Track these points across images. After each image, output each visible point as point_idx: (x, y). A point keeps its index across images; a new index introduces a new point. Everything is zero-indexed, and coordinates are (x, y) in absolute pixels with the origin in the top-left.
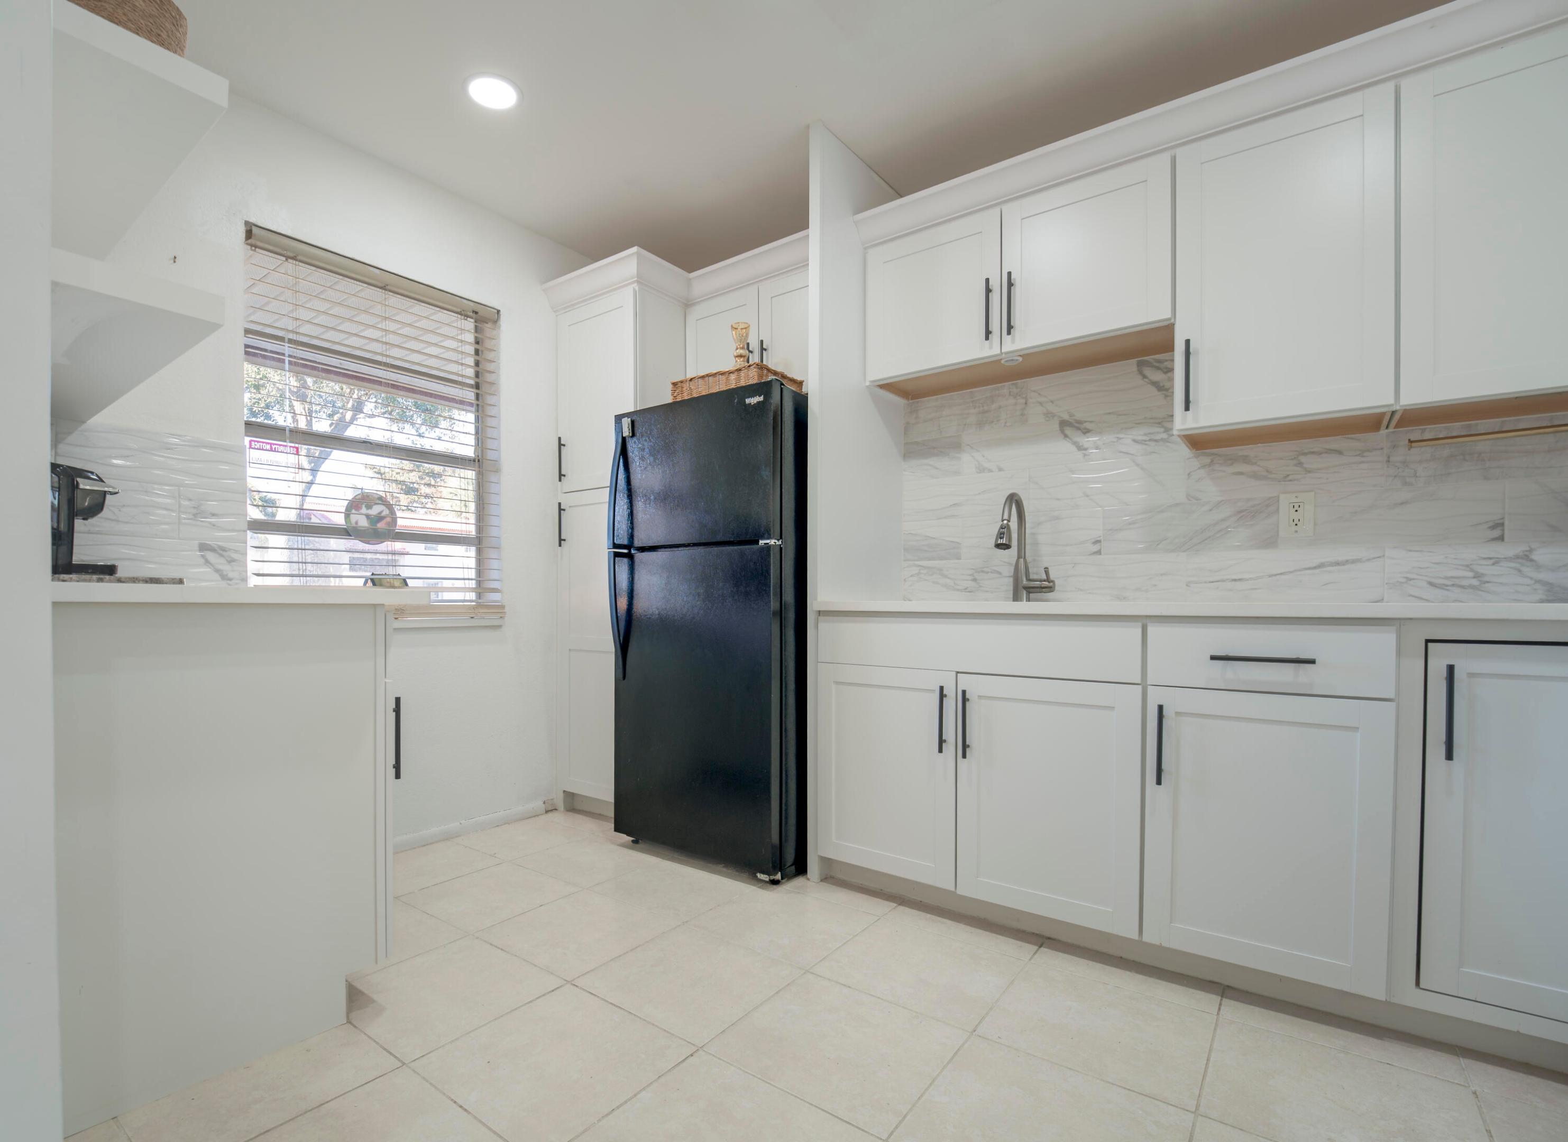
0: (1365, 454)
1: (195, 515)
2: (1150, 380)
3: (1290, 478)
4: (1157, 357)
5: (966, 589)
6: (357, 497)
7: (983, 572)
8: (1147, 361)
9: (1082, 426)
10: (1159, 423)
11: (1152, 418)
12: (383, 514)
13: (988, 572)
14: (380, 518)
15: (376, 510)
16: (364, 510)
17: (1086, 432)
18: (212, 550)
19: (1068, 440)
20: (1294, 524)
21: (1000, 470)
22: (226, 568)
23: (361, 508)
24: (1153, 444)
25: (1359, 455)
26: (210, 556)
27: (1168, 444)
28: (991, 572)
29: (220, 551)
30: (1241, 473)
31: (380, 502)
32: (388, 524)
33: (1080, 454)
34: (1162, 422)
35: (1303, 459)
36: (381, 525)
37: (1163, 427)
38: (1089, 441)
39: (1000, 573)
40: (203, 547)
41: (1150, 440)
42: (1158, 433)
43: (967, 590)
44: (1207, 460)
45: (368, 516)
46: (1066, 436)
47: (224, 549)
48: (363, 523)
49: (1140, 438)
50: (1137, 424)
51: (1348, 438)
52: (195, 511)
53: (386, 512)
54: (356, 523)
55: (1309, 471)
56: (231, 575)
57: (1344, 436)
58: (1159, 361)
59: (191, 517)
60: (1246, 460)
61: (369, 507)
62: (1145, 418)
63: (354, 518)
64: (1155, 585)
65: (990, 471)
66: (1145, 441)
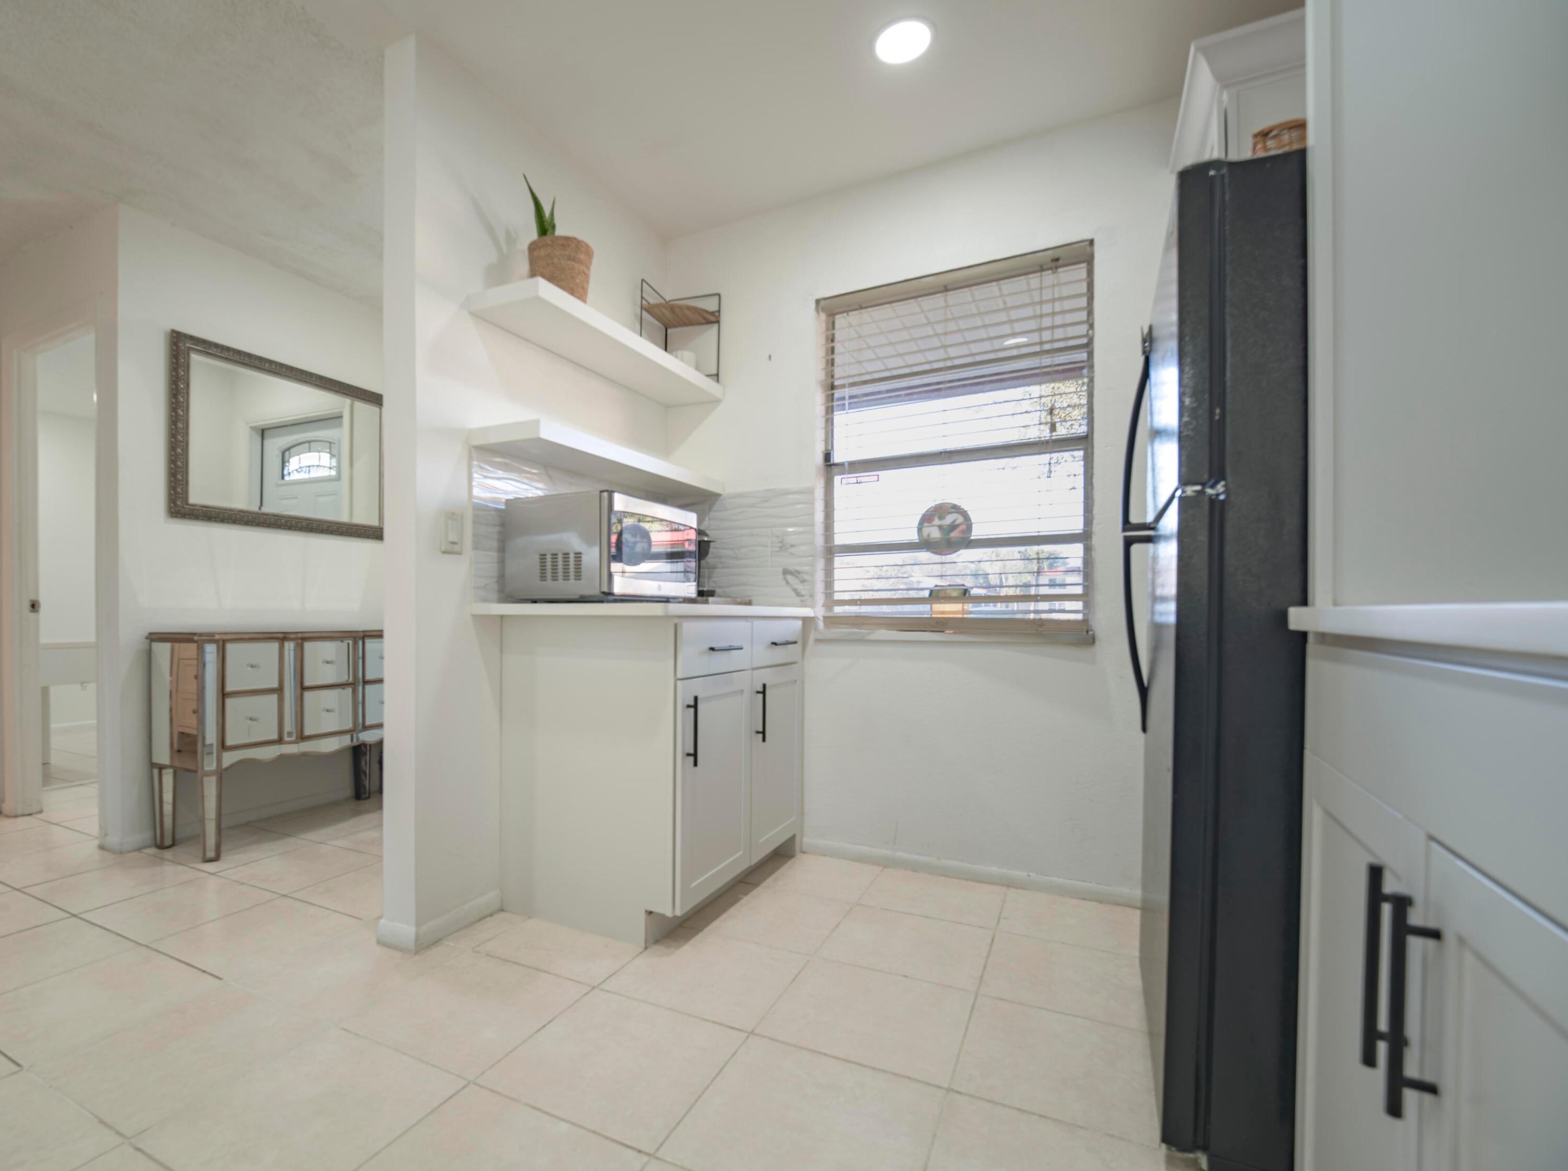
1: (780, 548)
6: (930, 510)
12: (957, 522)
14: (953, 527)
15: (949, 519)
16: (937, 522)
18: (791, 573)
22: (799, 587)
23: (933, 520)
26: (789, 577)
29: (796, 574)
31: (954, 510)
32: (963, 532)
36: (954, 535)
40: (786, 572)
45: (940, 527)
47: (798, 572)
48: (935, 534)
52: (780, 545)
53: (960, 519)
54: (929, 536)
56: (803, 592)
59: (777, 549)
61: (941, 518)
63: (926, 531)
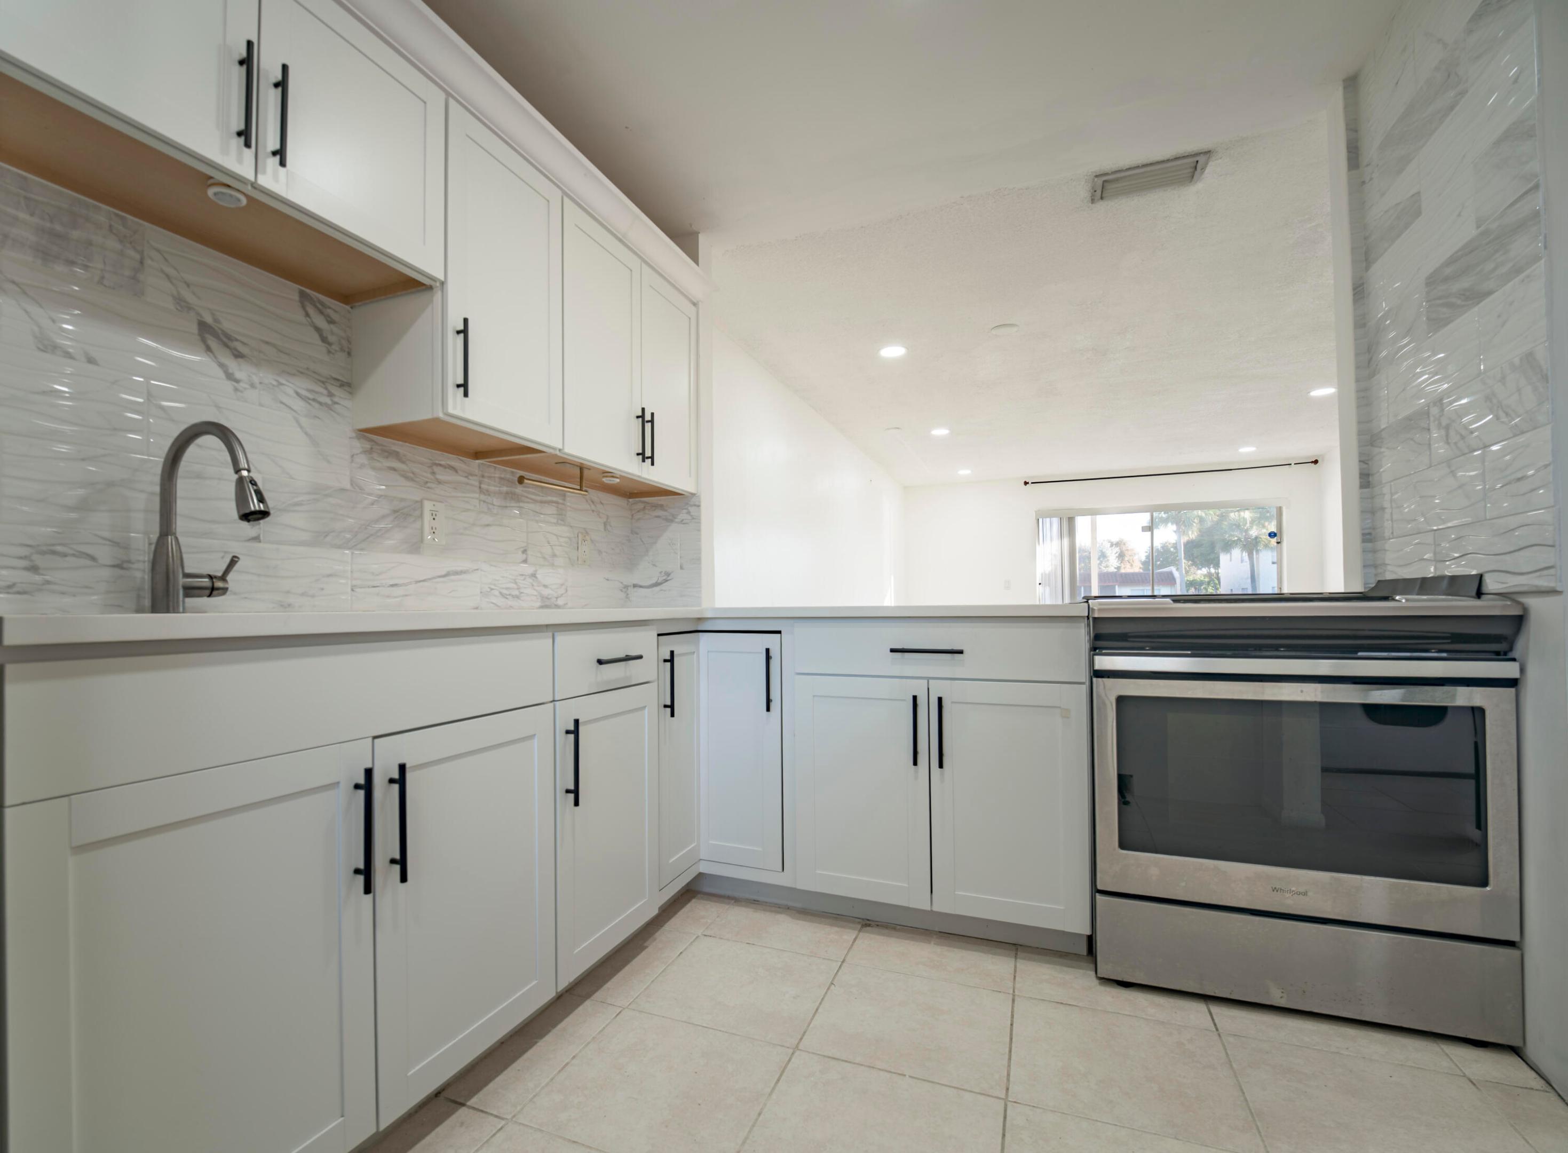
0: (470, 477)
2: (312, 322)
3: (429, 485)
4: (321, 297)
5: (9, 587)
7: (54, 553)
8: (309, 295)
9: (230, 344)
10: (323, 382)
11: (314, 372)
13: (65, 555)
17: (238, 355)
19: (211, 354)
20: (432, 531)
21: (91, 361)
24: (317, 405)
25: (466, 477)
27: (331, 412)
28: (73, 555)
30: (394, 469)
33: (228, 386)
34: (326, 382)
35: (436, 469)
37: (326, 388)
38: (242, 371)
39: (93, 558)
41: (314, 400)
42: (322, 394)
43: (15, 589)
44: (368, 446)
46: (208, 349)
49: (304, 393)
50: (299, 371)
51: (461, 460)
55: (440, 482)
57: (459, 457)
58: (322, 304)
60: (396, 455)
62: (308, 369)
64: (322, 589)
65: (68, 355)
66: (309, 399)
